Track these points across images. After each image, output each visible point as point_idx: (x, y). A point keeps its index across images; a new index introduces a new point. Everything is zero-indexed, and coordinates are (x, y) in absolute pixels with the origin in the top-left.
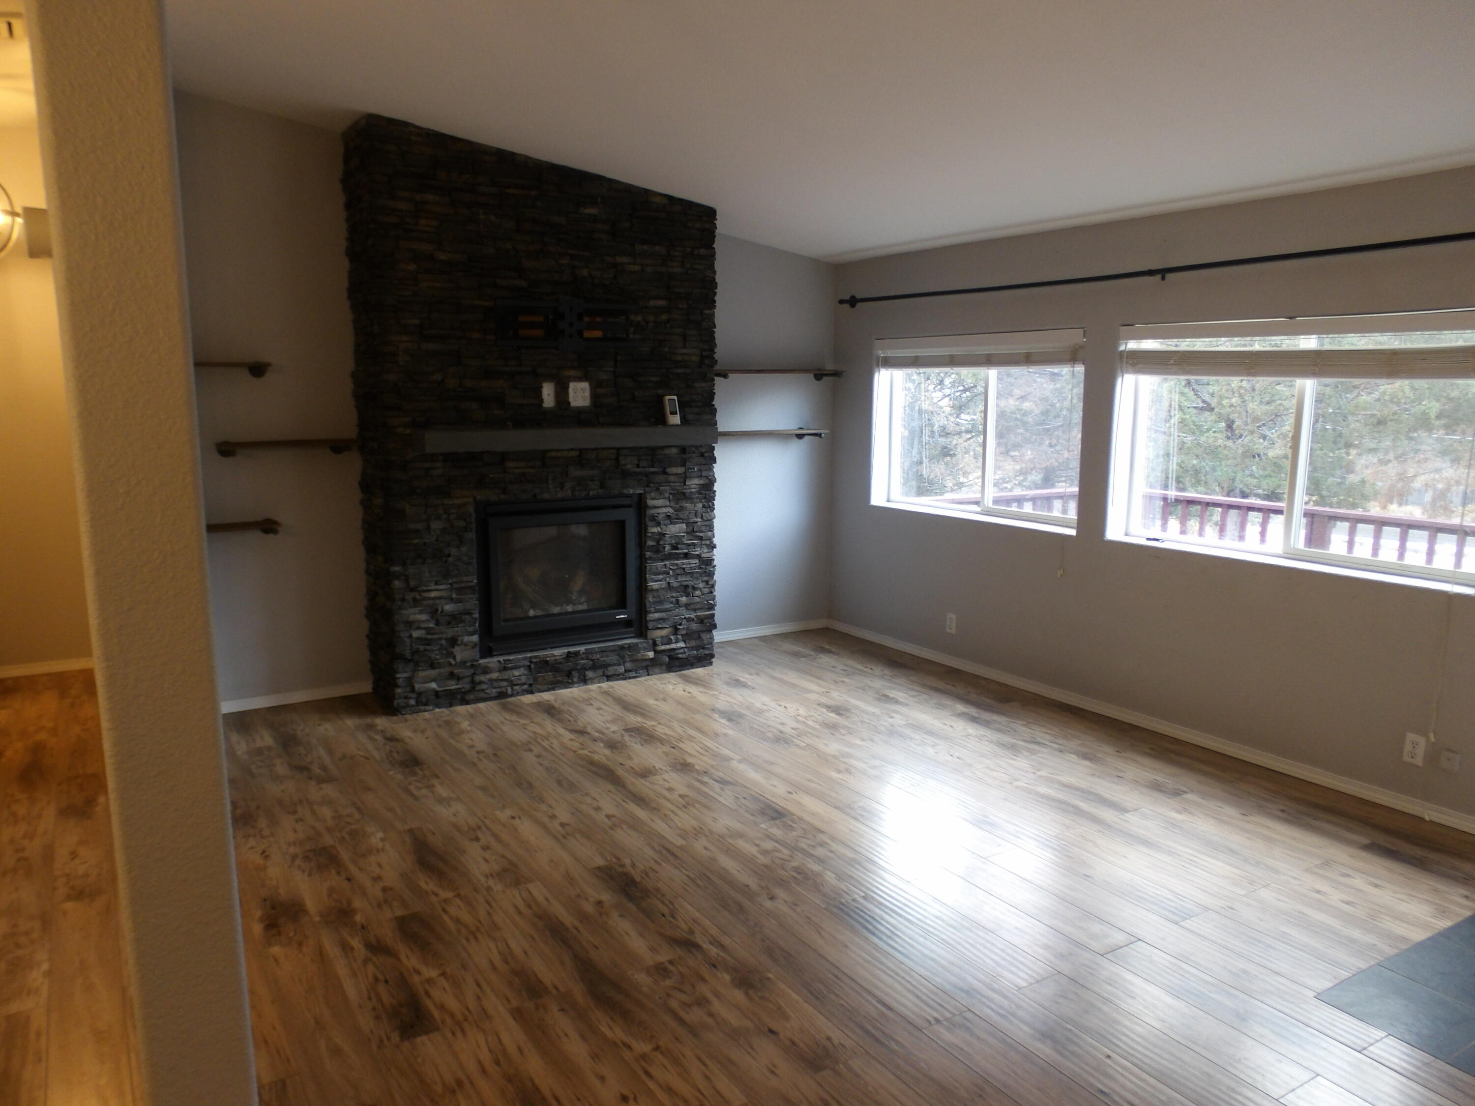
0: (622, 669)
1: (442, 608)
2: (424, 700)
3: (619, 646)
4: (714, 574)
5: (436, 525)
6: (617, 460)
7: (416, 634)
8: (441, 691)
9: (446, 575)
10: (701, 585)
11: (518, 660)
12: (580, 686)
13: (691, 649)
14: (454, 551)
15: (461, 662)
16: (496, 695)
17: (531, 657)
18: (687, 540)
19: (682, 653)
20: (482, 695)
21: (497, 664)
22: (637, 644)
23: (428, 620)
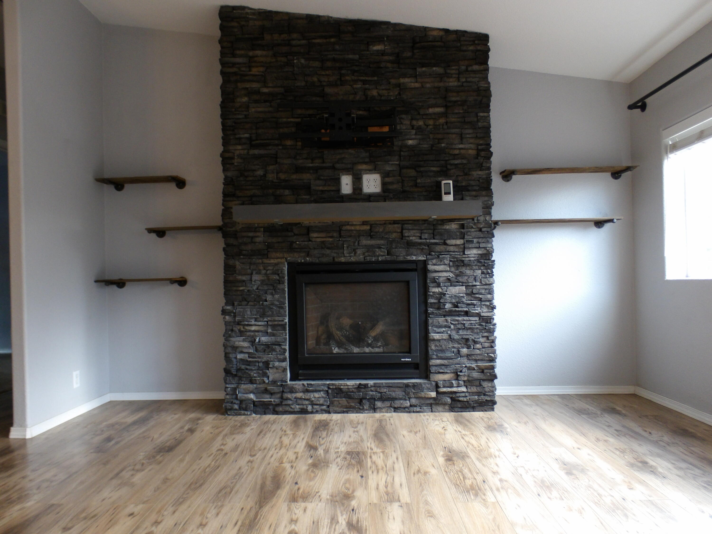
0: (408, 404)
1: (259, 339)
2: (244, 406)
3: (404, 383)
4: (494, 331)
5: (256, 277)
6: (402, 232)
7: (240, 356)
8: (257, 401)
9: (263, 315)
10: (482, 340)
11: (319, 385)
12: (370, 413)
13: (473, 394)
14: (269, 298)
15: (272, 381)
16: (299, 410)
17: (328, 384)
18: (466, 301)
19: (463, 397)
20: (287, 408)
21: (302, 386)
22: (420, 384)
23: (249, 347)
